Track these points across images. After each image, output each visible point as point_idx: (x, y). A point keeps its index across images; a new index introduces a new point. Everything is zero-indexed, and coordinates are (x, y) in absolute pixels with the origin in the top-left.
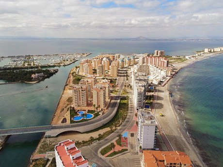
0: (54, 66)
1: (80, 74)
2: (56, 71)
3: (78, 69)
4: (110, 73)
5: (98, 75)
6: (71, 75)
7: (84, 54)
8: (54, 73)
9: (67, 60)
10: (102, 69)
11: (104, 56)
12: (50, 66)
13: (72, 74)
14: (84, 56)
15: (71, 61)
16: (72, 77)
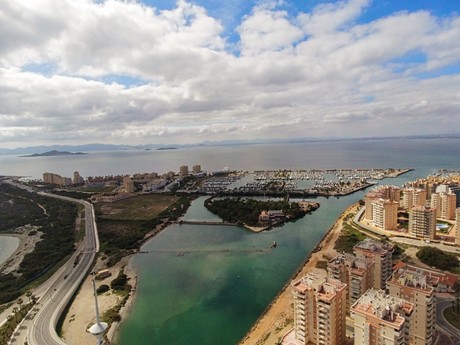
0: (315, 196)
1: (364, 222)
2: (313, 209)
3: (364, 208)
4: (452, 234)
5: (411, 234)
6: (341, 222)
7: (392, 170)
8: (309, 212)
9: (348, 184)
10: (427, 220)
11: (441, 179)
12: (306, 195)
13: (345, 219)
14: (391, 175)
15: (356, 185)
16: (341, 227)
